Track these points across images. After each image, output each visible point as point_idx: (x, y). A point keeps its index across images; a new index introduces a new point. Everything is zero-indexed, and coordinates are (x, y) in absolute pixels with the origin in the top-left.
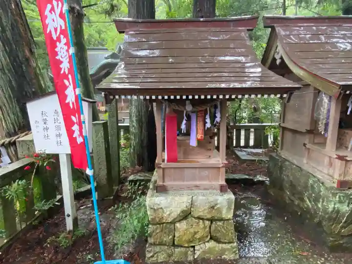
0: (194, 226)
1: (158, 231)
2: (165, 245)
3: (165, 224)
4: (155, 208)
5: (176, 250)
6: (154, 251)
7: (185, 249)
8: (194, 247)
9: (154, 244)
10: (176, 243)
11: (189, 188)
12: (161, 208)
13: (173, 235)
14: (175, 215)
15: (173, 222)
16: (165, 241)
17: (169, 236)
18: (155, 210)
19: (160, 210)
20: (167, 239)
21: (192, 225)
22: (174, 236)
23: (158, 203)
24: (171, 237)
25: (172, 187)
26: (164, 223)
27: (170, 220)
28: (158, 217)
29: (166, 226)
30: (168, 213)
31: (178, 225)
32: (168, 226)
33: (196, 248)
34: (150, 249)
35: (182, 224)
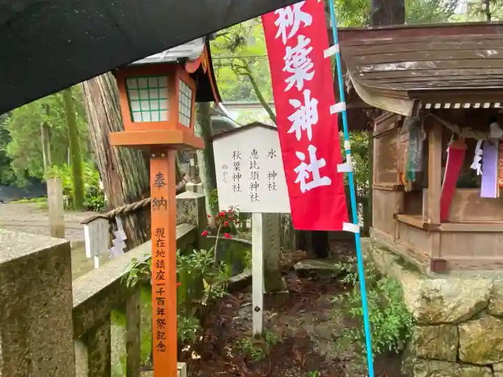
0: (494, 330)
1: (431, 336)
2: (444, 360)
3: (442, 326)
4: (431, 296)
5: (464, 369)
6: (429, 370)
7: (478, 368)
8: (490, 366)
9: (427, 358)
10: (461, 357)
11: (486, 266)
12: (441, 298)
13: (457, 343)
14: (465, 309)
15: (457, 323)
16: (445, 354)
17: (450, 346)
18: (428, 300)
19: (438, 301)
20: (447, 350)
21: (491, 328)
22: (459, 346)
23: (438, 288)
24: (453, 347)
25: (457, 264)
26: (441, 323)
27: (452, 319)
28: (433, 313)
29: (444, 327)
30: (451, 306)
31: (465, 327)
32: (447, 328)
33: (495, 368)
34: (422, 365)
35: (473, 326)
